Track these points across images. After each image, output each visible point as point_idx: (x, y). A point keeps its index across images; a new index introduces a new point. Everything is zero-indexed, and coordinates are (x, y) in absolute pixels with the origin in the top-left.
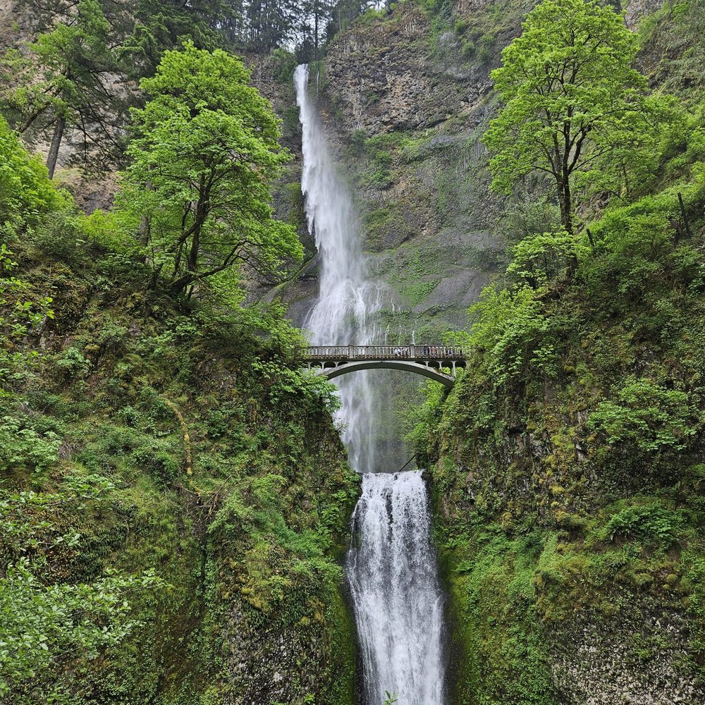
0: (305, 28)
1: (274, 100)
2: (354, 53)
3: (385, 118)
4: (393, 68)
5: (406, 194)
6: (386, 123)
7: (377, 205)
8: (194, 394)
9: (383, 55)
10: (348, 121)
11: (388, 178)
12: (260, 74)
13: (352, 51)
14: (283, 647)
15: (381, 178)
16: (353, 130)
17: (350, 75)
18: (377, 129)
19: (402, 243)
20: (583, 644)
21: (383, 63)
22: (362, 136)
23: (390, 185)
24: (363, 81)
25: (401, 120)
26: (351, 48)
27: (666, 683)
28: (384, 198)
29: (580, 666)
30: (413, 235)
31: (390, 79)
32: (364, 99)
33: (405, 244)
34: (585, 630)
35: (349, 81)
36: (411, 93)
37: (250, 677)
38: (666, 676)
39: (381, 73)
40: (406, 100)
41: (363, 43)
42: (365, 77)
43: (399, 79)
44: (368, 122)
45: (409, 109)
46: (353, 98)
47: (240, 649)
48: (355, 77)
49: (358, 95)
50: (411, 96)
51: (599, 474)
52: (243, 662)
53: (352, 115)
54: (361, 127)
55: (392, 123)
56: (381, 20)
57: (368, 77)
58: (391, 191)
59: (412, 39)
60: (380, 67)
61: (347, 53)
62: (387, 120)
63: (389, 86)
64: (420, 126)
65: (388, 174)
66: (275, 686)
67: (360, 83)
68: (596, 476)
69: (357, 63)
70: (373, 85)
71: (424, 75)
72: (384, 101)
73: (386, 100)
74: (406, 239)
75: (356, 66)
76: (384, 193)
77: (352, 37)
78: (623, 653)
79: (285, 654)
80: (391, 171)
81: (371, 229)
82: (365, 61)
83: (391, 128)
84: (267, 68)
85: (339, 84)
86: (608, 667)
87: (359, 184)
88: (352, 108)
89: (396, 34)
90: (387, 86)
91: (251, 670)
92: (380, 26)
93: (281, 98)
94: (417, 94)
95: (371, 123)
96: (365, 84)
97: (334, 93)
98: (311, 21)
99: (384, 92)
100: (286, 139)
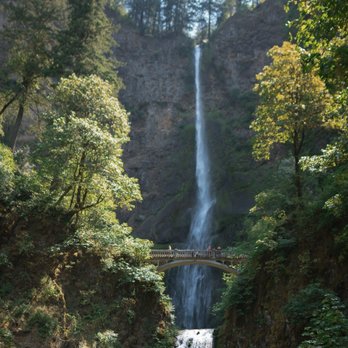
0: (202, 20)
1: (179, 70)
2: (233, 36)
8: (74, 281)
10: (228, 82)
12: (170, 53)
16: (231, 88)
17: (230, 51)
22: (236, 92)
24: (239, 55)
26: (231, 33)
31: (256, 52)
32: (239, 67)
35: (230, 56)
39: (250, 49)
42: (239, 52)
46: (232, 66)
48: (233, 52)
49: (235, 64)
53: (230, 78)
54: (236, 86)
56: (252, 12)
57: (242, 52)
60: (250, 45)
61: (228, 36)
63: (256, 58)
69: (235, 43)
74: (264, 163)
85: (222, 57)
87: (234, 125)
88: (231, 73)
93: (184, 68)
96: (240, 57)
97: (218, 64)
98: (206, 15)
99: (252, 62)
100: (186, 95)
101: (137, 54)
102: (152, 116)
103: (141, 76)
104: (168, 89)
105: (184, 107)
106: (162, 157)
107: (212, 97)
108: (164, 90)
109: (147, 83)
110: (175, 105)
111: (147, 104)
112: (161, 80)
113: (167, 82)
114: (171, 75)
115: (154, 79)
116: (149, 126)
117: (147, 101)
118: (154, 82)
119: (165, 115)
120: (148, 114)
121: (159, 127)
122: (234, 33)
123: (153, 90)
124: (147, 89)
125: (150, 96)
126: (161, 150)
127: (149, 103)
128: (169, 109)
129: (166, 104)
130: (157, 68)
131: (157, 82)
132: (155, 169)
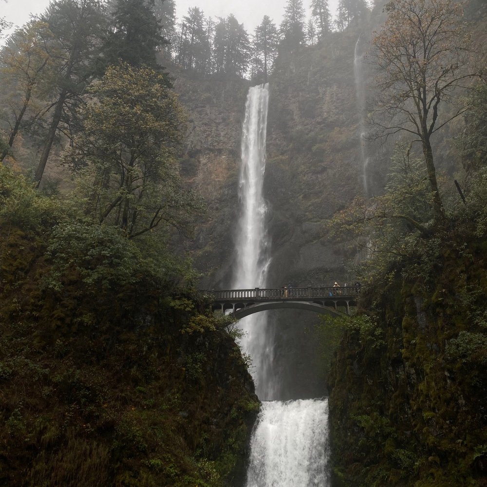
0: (257, 61)
2: (293, 75)
3: (319, 119)
4: (323, 83)
5: (337, 175)
6: (319, 123)
7: (314, 185)
10: (290, 124)
11: (322, 164)
13: (292, 73)
15: (316, 164)
16: (294, 130)
17: (291, 90)
18: (313, 128)
21: (315, 80)
22: (300, 134)
23: (324, 169)
24: (301, 94)
25: (331, 120)
26: (291, 71)
28: (320, 180)
31: (321, 90)
32: (302, 107)
35: (290, 95)
36: (338, 100)
39: (314, 87)
40: (334, 104)
41: (300, 66)
42: (302, 90)
43: (329, 90)
44: (305, 123)
45: (338, 111)
46: (293, 106)
48: (294, 91)
49: (297, 104)
53: (293, 119)
54: (299, 127)
55: (324, 123)
56: (312, 50)
57: (304, 90)
58: (325, 174)
59: (337, 61)
60: (313, 82)
61: (288, 75)
62: (320, 121)
63: (321, 96)
64: (346, 123)
65: (321, 161)
67: (298, 96)
69: (296, 81)
70: (308, 96)
72: (317, 107)
73: (319, 106)
75: (294, 84)
76: (319, 176)
77: (291, 63)
80: (325, 159)
81: (309, 204)
82: (301, 80)
83: (324, 126)
85: (282, 98)
88: (293, 114)
89: (325, 58)
90: (319, 96)
92: (312, 54)
94: (343, 100)
95: (307, 124)
96: (302, 96)
98: (262, 56)
99: (317, 101)
101: (186, 98)
102: (205, 164)
103: (191, 121)
104: (222, 134)
106: (217, 209)
108: (218, 135)
109: (197, 128)
110: (230, 152)
111: (198, 152)
112: (214, 125)
113: (220, 127)
114: (224, 119)
115: (206, 124)
116: (200, 176)
117: (198, 148)
118: (205, 128)
119: (219, 163)
120: (199, 162)
121: (213, 177)
122: (294, 71)
123: (205, 136)
124: (199, 136)
125: (201, 142)
126: (216, 201)
127: (200, 150)
128: (224, 157)
129: (220, 151)
130: (208, 112)
131: (208, 127)
132: (210, 222)
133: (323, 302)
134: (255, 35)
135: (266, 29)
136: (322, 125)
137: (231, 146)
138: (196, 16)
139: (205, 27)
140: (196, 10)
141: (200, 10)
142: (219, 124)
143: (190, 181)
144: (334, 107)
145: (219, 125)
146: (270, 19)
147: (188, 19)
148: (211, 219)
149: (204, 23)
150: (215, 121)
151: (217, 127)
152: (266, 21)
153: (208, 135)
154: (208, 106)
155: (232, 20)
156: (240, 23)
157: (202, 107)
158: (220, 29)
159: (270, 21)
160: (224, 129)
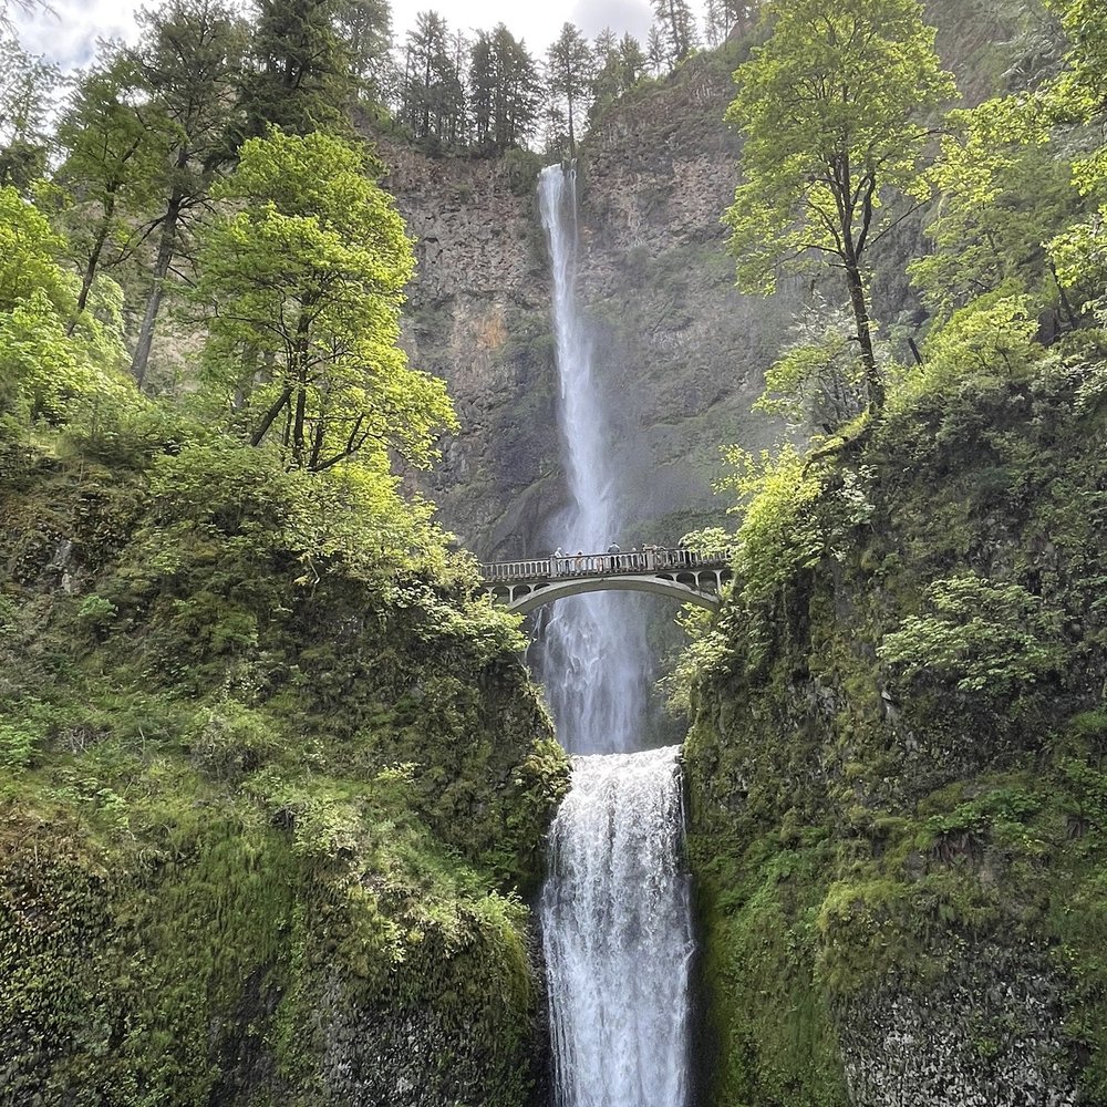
1: (513, 221)
2: (624, 140)
3: (675, 226)
4: (681, 153)
5: (713, 332)
6: (676, 233)
7: (671, 353)
9: (666, 136)
10: (622, 236)
11: (684, 312)
12: (492, 186)
13: (621, 137)
14: (411, 1038)
15: (673, 313)
16: (629, 249)
17: (620, 171)
18: (664, 243)
19: (711, 405)
20: (892, 1029)
21: (667, 148)
22: (641, 255)
23: (688, 322)
24: (639, 177)
25: (699, 226)
26: (618, 132)
27: (1027, 1098)
28: (681, 342)
29: (888, 1067)
30: (726, 392)
31: (678, 168)
32: (643, 203)
33: (716, 407)
34: (895, 1006)
35: (620, 180)
36: (710, 186)
37: (357, 1085)
38: (1026, 1085)
39: (664, 162)
40: (704, 196)
41: (636, 123)
42: (641, 170)
43: (693, 168)
44: (650, 234)
45: (710, 207)
46: (626, 203)
47: (340, 1041)
48: (626, 172)
49: (634, 198)
50: (711, 189)
51: (920, 738)
52: (344, 1062)
53: (626, 227)
54: (640, 243)
55: (685, 232)
56: (660, 88)
57: (646, 169)
58: (690, 331)
59: (707, 108)
60: (662, 153)
61: (613, 141)
62: (678, 228)
63: (677, 179)
65: (682, 307)
66: (400, 1099)
67: (635, 181)
68: (915, 743)
69: (629, 153)
70: (654, 180)
71: (728, 156)
72: (671, 201)
73: (675, 200)
74: (716, 400)
75: (627, 158)
76: (680, 335)
77: (620, 117)
78: (955, 1044)
79: (416, 1048)
80: (689, 302)
81: (663, 389)
82: (641, 148)
83: (686, 239)
84: (501, 176)
85: (605, 186)
86: (933, 1068)
87: (642, 325)
88: (626, 217)
89: (684, 103)
90: (675, 180)
91: (357, 1074)
92: (659, 95)
93: (523, 216)
94: (720, 186)
95: (655, 236)
96: (643, 181)
97: (599, 200)
98: (563, 104)
99: (671, 189)
100: (533, 273)
101: (422, 194)
102: (463, 322)
103: (433, 240)
104: (494, 262)
105: (531, 298)
106: (490, 407)
107: (590, 272)
108: (486, 265)
109: (446, 253)
110: (511, 296)
111: (450, 298)
112: (476, 244)
113: (489, 248)
114: (496, 233)
115: (461, 244)
116: (456, 344)
117: (450, 290)
118: (461, 250)
119: (490, 319)
120: (453, 318)
121: (479, 346)
122: (625, 133)
123: (461, 266)
124: (448, 267)
125: (455, 280)
126: (488, 392)
127: (453, 296)
128: (498, 306)
129: (490, 295)
130: (466, 221)
131: (467, 249)
132: (478, 433)
133: (675, 576)
134: (548, 62)
135: (567, 50)
136: (683, 237)
137: (511, 285)
138: (432, 29)
139: (451, 51)
140: (433, 19)
141: (440, 18)
142: (487, 241)
143: (436, 356)
144: (702, 202)
145: (486, 243)
146: (576, 30)
147: (416, 37)
148: (480, 427)
149: (449, 43)
150: (478, 236)
151: (483, 248)
152: (569, 34)
153: (468, 264)
154: (463, 208)
155: (503, 36)
156: (517, 41)
157: (452, 211)
158: (481, 52)
159: (575, 35)
160: (498, 252)
